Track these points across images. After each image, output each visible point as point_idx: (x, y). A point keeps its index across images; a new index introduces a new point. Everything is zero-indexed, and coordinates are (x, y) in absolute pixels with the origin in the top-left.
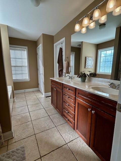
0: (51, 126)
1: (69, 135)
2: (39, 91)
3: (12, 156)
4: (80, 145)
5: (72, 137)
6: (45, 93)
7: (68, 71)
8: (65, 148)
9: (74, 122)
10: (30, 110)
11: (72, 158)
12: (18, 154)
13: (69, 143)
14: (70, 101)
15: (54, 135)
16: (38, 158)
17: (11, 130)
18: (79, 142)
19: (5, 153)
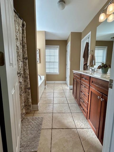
0: (67, 111)
1: (81, 123)
2: (66, 84)
3: (35, 120)
4: (90, 135)
5: (83, 125)
6: (70, 85)
7: (92, 64)
8: (74, 131)
9: (87, 111)
10: (55, 96)
11: (77, 140)
12: (38, 120)
13: (79, 128)
14: (85, 90)
15: (68, 119)
16: (50, 128)
17: (37, 104)
18: (90, 132)
19: (31, 117)
